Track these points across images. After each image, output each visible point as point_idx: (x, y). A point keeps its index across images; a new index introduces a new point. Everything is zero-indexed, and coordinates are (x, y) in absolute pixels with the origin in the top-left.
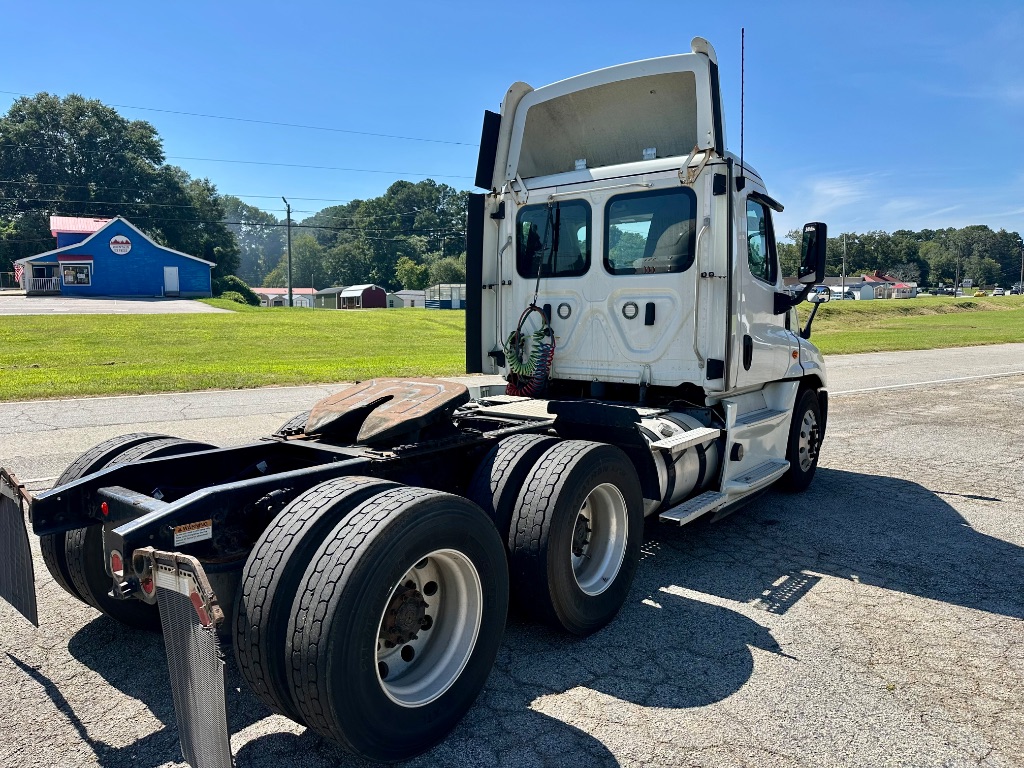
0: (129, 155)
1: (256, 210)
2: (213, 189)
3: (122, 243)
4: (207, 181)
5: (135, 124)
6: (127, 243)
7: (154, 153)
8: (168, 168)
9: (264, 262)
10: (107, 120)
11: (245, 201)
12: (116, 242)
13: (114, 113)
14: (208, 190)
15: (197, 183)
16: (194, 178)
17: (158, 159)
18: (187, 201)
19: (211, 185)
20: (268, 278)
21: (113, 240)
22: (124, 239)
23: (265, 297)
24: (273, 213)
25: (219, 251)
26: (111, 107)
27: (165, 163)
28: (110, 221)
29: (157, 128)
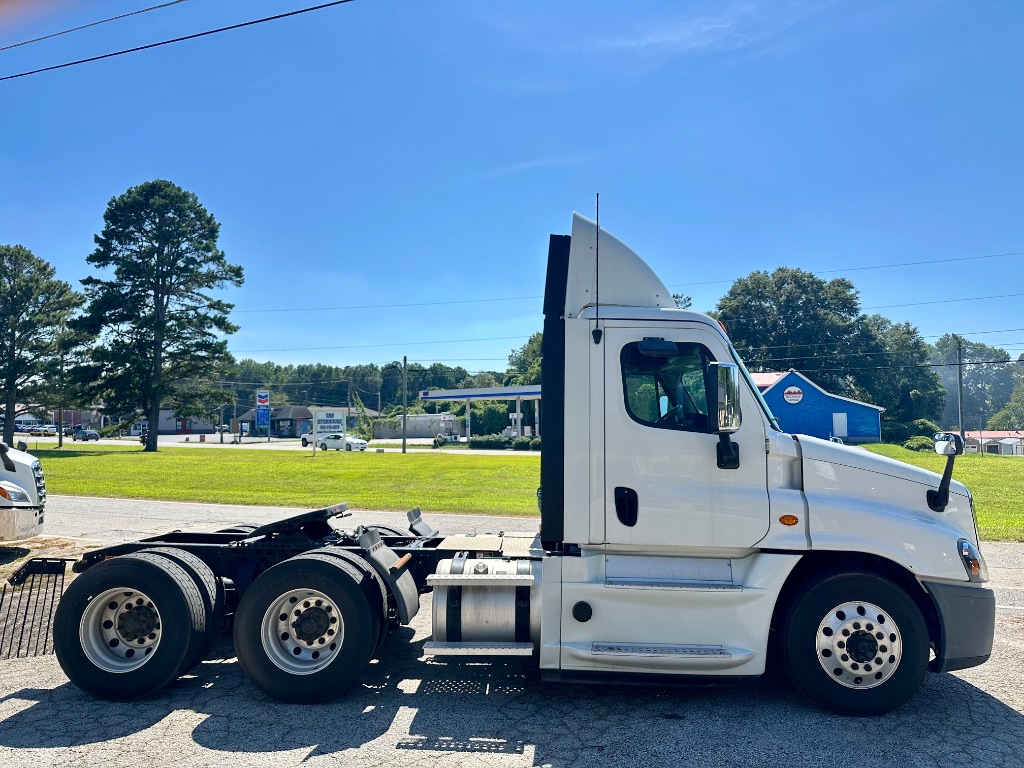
0: (822, 312)
1: (983, 346)
2: (914, 331)
3: (795, 393)
4: (908, 325)
5: (833, 283)
6: (799, 393)
7: (849, 306)
8: (864, 317)
9: (993, 403)
10: (806, 284)
11: (968, 338)
12: (789, 393)
13: (812, 277)
14: (909, 333)
15: (897, 328)
16: (894, 323)
17: (853, 310)
18: (879, 348)
19: (911, 329)
20: (991, 421)
21: (786, 391)
22: (796, 389)
23: (974, 442)
24: (1004, 348)
25: (916, 394)
26: (808, 272)
27: (861, 314)
28: (785, 374)
29: (854, 284)
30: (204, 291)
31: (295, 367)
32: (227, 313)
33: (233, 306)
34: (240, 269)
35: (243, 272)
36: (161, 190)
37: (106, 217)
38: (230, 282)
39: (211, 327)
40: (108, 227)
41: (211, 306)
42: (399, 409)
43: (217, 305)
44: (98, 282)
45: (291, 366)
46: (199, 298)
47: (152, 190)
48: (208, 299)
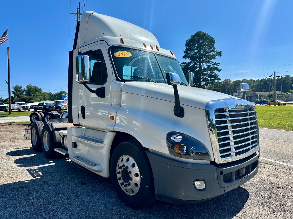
30: (212, 60)
31: (260, 79)
32: (218, 66)
33: (220, 63)
34: (221, 52)
35: (222, 53)
36: (199, 34)
37: (186, 45)
38: (218, 56)
39: (214, 70)
40: (186, 48)
41: (213, 65)
42: (290, 91)
43: (215, 64)
44: (185, 63)
45: (258, 80)
46: (211, 62)
47: (197, 35)
48: (213, 62)
